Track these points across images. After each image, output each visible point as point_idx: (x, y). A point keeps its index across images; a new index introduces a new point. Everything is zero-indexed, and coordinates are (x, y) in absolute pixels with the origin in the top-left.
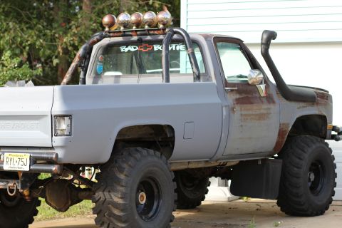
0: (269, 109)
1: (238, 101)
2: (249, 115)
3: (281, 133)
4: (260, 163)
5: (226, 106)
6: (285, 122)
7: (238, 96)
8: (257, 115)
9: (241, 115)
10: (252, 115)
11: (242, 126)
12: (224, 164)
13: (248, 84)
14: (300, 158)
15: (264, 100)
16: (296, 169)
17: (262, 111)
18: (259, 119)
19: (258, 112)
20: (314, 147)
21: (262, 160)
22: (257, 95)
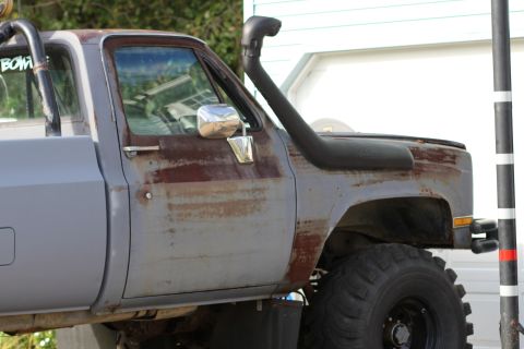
0: (261, 190)
1: (163, 177)
2: (196, 206)
3: (302, 243)
4: (260, 308)
5: (120, 189)
6: (314, 216)
7: (164, 165)
8: (221, 204)
9: (170, 206)
10: (206, 205)
11: (172, 231)
12: (149, 316)
13: (199, 136)
14: (357, 297)
15: (249, 171)
16: (347, 320)
17: (237, 196)
18: (229, 213)
19: (224, 198)
20: (397, 269)
21: (264, 301)
22: (228, 160)
